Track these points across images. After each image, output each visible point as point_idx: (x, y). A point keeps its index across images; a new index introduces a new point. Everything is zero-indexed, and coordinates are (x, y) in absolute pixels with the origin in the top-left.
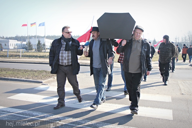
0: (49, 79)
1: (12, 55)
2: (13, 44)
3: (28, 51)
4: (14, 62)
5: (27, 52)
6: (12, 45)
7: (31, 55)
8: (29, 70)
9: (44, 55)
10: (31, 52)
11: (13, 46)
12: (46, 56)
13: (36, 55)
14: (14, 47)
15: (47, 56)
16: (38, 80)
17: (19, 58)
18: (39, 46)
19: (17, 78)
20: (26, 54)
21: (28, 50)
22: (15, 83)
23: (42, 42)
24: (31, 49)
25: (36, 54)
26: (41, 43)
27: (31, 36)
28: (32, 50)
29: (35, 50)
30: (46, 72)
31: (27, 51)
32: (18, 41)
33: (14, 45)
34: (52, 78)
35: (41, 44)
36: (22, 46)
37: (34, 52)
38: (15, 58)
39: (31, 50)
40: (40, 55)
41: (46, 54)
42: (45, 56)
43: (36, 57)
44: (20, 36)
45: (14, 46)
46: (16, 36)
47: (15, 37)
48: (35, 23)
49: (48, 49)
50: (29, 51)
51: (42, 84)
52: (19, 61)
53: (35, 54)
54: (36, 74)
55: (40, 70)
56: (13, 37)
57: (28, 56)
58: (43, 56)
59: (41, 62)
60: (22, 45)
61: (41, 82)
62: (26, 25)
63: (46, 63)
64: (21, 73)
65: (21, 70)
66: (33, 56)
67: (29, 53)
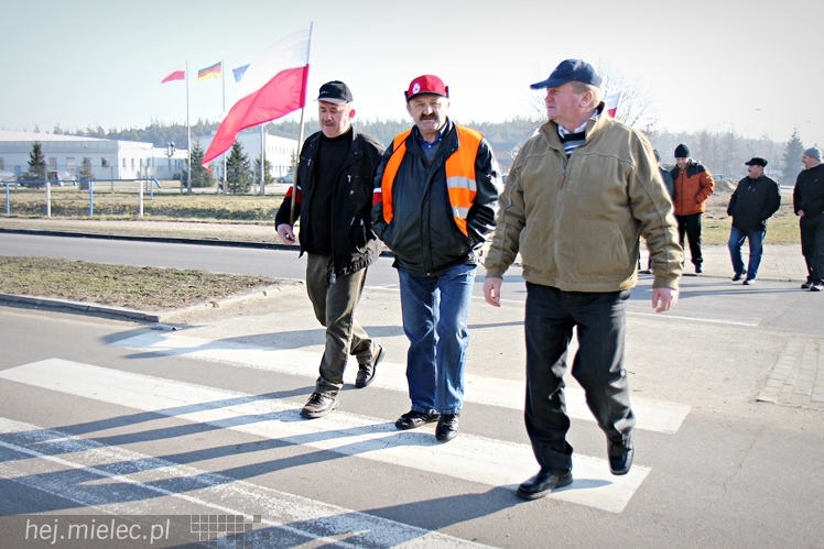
0: (192, 308)
1: (125, 206)
2: (133, 159)
3: (190, 190)
4: (107, 234)
5: (185, 194)
6: (128, 163)
7: (199, 207)
8: (136, 269)
9: (252, 208)
10: (203, 194)
11: (133, 166)
12: (261, 214)
13: (222, 207)
14: (139, 174)
15: (265, 213)
16: (143, 309)
17: (134, 220)
18: (236, 170)
19: (69, 298)
20: (179, 203)
21: (189, 185)
22: (53, 320)
23: (250, 152)
24: (207, 183)
25: (219, 201)
26: (243, 153)
27: (211, 123)
28: (209, 186)
29: (221, 186)
30: (199, 276)
31: (185, 190)
32: (157, 144)
33: (137, 163)
34: (207, 302)
35: (243, 159)
36: (170, 166)
37: (216, 194)
38: (119, 220)
39: (205, 186)
40: (237, 209)
41: (262, 204)
42: (257, 213)
43: (221, 215)
44: (168, 125)
45: (137, 168)
46: (152, 126)
47: (147, 128)
48: (219, 64)
49: (282, 180)
50: (194, 190)
51: (152, 325)
52: (127, 231)
53: (217, 203)
54: (152, 285)
55: (181, 269)
56: (138, 132)
57: (187, 209)
58: (250, 211)
59: (211, 237)
60: (173, 163)
61: (154, 319)
62: (178, 75)
63: (234, 240)
64: (96, 281)
65: (104, 268)
66: (210, 210)
67: (194, 197)
